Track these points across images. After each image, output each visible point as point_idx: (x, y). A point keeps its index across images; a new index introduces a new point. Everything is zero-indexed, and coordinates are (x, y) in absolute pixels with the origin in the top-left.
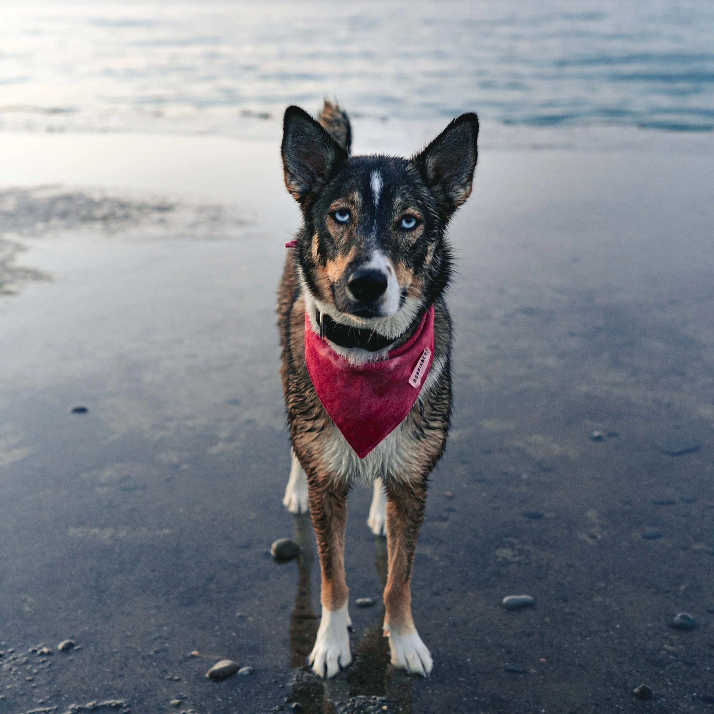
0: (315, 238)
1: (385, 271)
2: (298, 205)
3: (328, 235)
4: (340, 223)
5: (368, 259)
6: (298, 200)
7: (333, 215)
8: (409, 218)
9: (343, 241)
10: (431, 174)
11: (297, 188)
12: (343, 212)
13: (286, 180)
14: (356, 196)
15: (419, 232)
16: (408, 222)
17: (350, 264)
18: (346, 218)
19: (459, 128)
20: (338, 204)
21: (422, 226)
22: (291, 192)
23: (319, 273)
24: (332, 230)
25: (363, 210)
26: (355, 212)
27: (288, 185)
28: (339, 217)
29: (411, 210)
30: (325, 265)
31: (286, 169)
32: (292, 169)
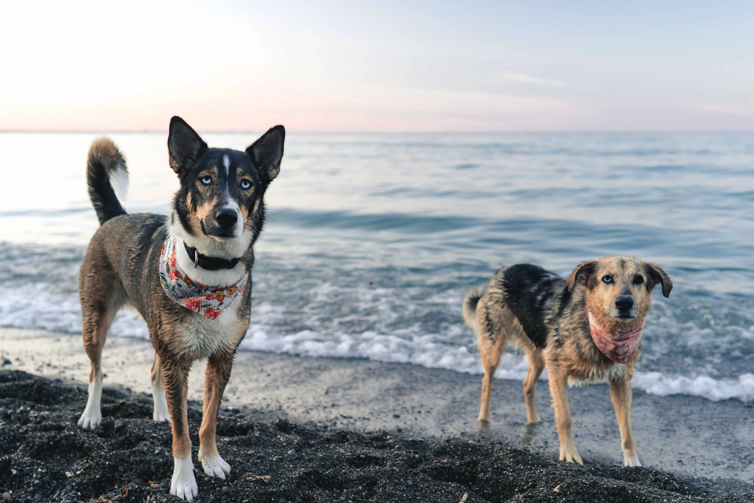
0: (189, 194)
1: (236, 211)
2: (176, 175)
3: (198, 192)
4: (205, 185)
5: (226, 203)
6: (176, 172)
7: (201, 179)
8: (246, 182)
9: (208, 194)
10: (257, 159)
11: (177, 165)
12: (207, 178)
13: (170, 160)
14: (215, 170)
15: (252, 190)
16: (245, 184)
17: (216, 206)
18: (209, 181)
19: (274, 133)
20: (204, 173)
21: (253, 187)
22: (172, 167)
23: (191, 216)
24: (200, 188)
25: (219, 177)
26: (214, 179)
27: (171, 164)
28: (204, 181)
29: (247, 177)
30: (195, 210)
31: (170, 153)
32: (174, 154)
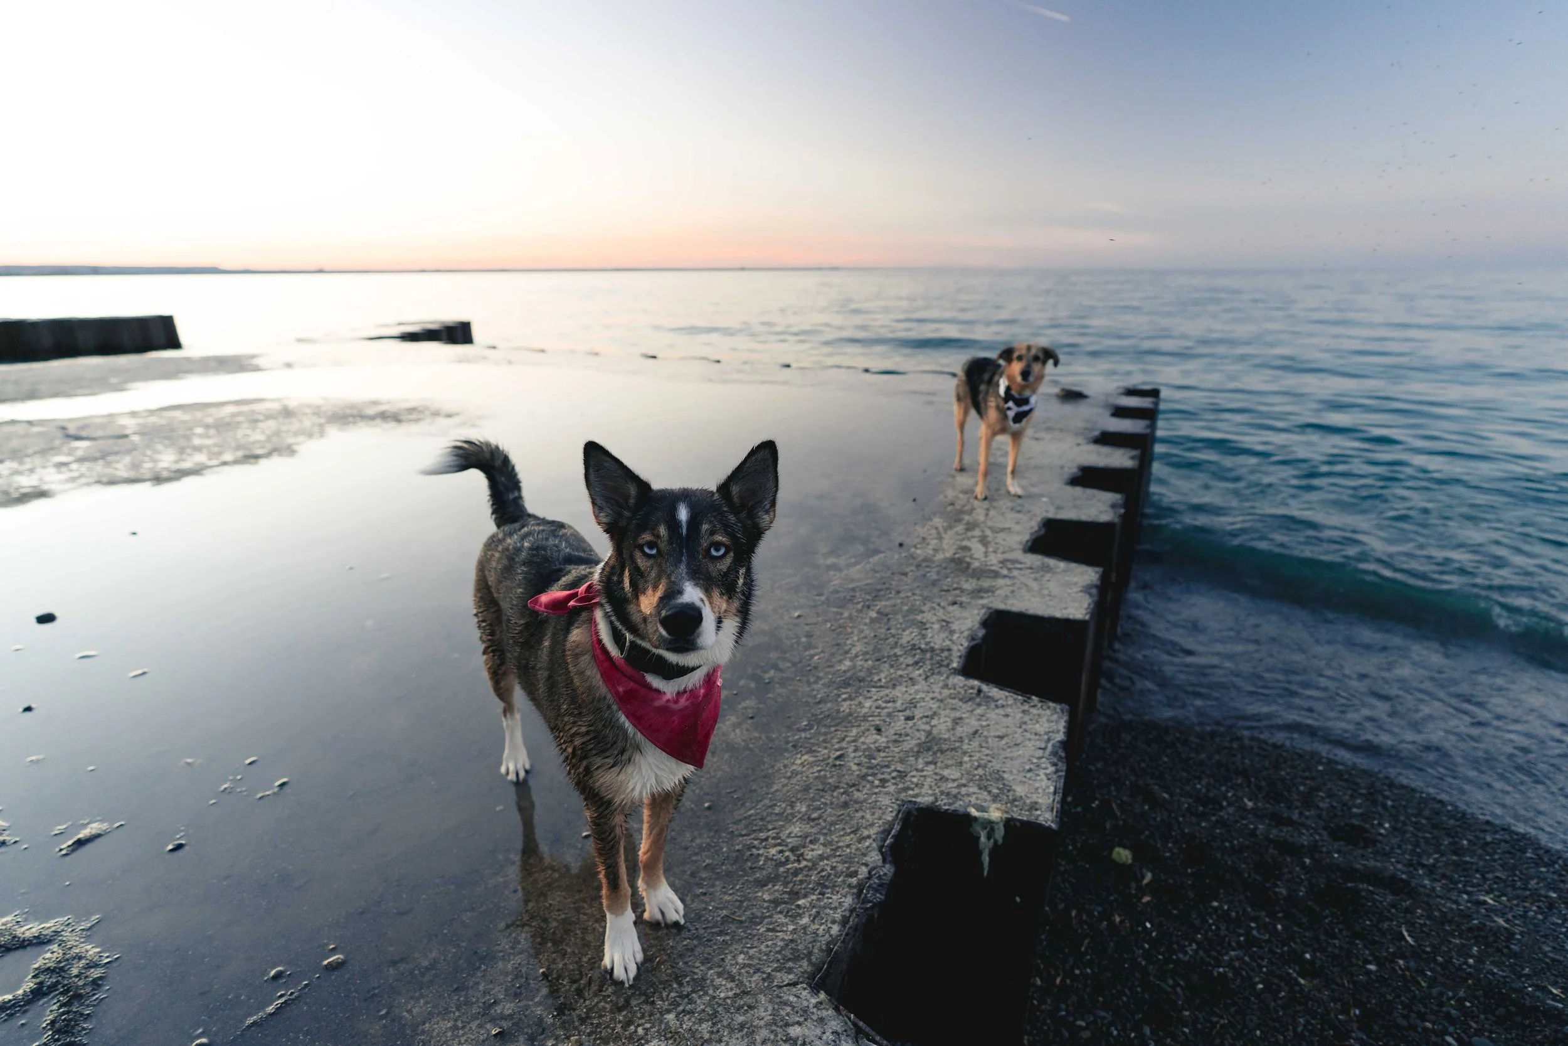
0: (627, 573)
1: (698, 603)
2: (606, 536)
3: (638, 569)
4: (649, 556)
5: (681, 592)
6: (607, 531)
7: (641, 548)
8: (717, 545)
9: (653, 574)
10: (736, 499)
11: (604, 520)
12: (651, 545)
13: (594, 512)
14: (663, 529)
15: (729, 560)
16: (717, 550)
17: (661, 599)
18: (654, 552)
19: (759, 456)
20: (647, 537)
21: (732, 554)
22: (599, 524)
23: (632, 608)
24: (642, 562)
25: (670, 541)
26: (663, 545)
27: (596, 517)
28: (647, 550)
29: (719, 538)
30: (637, 598)
31: (594, 503)
32: (599, 501)
